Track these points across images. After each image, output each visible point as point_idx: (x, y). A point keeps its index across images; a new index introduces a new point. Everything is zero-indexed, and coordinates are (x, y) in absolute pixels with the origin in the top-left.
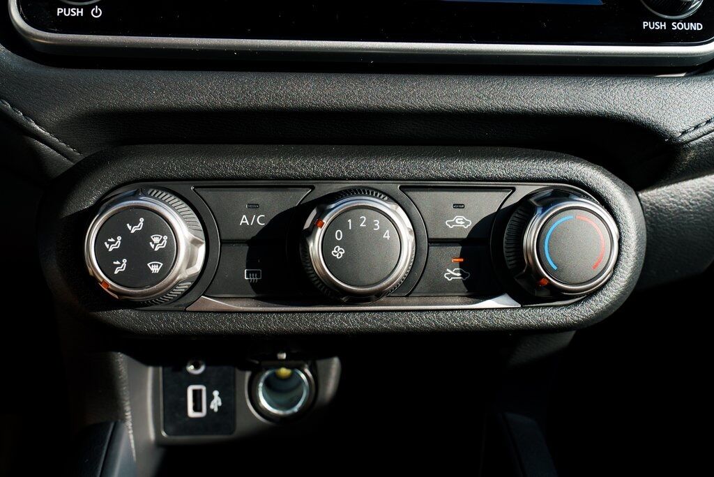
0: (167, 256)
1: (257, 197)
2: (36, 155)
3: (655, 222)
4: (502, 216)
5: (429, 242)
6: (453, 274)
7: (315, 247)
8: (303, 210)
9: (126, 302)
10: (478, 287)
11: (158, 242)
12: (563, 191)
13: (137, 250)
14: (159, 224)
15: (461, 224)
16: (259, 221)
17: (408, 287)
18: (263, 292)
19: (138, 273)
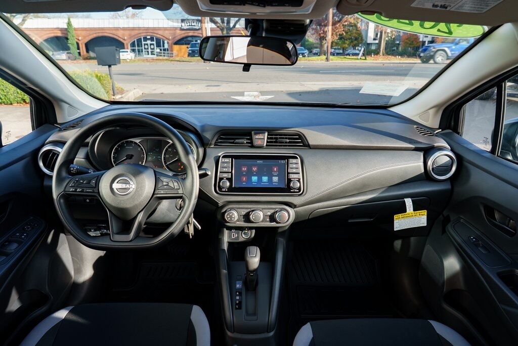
0: (234, 218)
1: (244, 210)
2: (218, 205)
3: (296, 212)
4: (274, 213)
5: (265, 216)
6: (268, 220)
7: (251, 217)
8: (250, 212)
9: (229, 222)
10: (271, 221)
11: (233, 216)
12: (282, 209)
13: (231, 217)
14: (233, 214)
15: (269, 214)
16: (245, 213)
17: (262, 221)
18: (245, 221)
19: (231, 220)
